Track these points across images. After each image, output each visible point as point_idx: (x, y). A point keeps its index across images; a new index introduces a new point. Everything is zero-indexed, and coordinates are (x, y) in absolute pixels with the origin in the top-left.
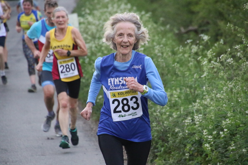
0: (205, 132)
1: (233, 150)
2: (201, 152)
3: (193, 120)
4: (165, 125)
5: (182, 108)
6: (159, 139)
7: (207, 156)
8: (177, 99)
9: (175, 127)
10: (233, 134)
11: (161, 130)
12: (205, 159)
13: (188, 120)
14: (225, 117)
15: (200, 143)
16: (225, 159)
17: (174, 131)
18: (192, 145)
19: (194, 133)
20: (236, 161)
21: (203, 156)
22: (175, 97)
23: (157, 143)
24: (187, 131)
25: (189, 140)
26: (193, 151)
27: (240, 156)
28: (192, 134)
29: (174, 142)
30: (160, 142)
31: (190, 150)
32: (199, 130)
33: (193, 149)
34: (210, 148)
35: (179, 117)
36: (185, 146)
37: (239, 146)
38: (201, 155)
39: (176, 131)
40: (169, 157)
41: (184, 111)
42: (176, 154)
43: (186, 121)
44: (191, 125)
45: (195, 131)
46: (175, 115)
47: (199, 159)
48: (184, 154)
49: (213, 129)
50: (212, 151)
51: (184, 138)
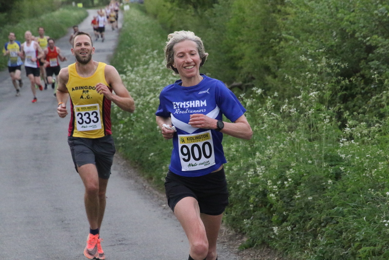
0: (269, 182)
1: (298, 199)
2: (265, 203)
3: (255, 172)
5: (242, 161)
7: (271, 206)
8: (235, 153)
9: (237, 179)
10: (297, 184)
12: (269, 209)
13: (251, 172)
14: (289, 168)
15: (264, 194)
16: (291, 208)
17: (236, 184)
18: (256, 196)
19: (258, 185)
20: (302, 208)
21: (268, 207)
24: (250, 183)
25: (253, 192)
26: (257, 202)
27: (306, 204)
28: (255, 186)
29: (236, 195)
31: (254, 201)
32: (262, 181)
33: (257, 200)
34: (275, 198)
35: (240, 169)
36: (249, 198)
37: (304, 195)
38: (265, 206)
39: (238, 183)
41: (244, 164)
43: (249, 173)
44: (254, 177)
45: (258, 183)
46: (235, 168)
47: (264, 209)
48: (248, 206)
49: (277, 180)
50: (278, 201)
51: (247, 190)
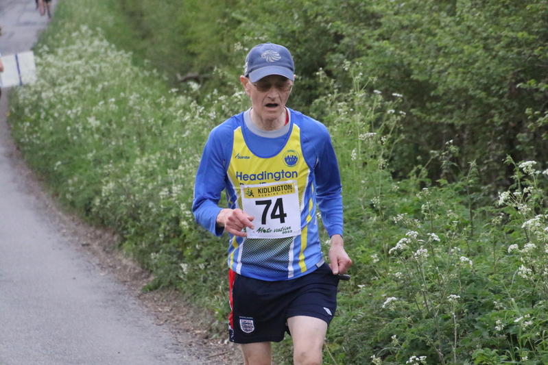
0: (183, 206)
2: (178, 232)
3: (170, 192)
4: (137, 199)
5: (160, 178)
6: (129, 217)
7: (185, 237)
8: (156, 166)
9: (149, 201)
11: (131, 206)
12: (183, 241)
13: (164, 192)
15: (177, 220)
16: (205, 240)
17: (147, 207)
18: (168, 223)
19: (171, 209)
21: (181, 237)
22: (152, 164)
23: (126, 222)
24: (162, 206)
25: (164, 218)
26: (169, 231)
28: (168, 210)
29: (147, 221)
30: (130, 221)
31: (165, 230)
32: (176, 204)
33: (168, 228)
34: (188, 227)
35: (155, 188)
36: (160, 225)
38: (179, 236)
40: (141, 241)
41: (162, 180)
42: (149, 236)
43: (162, 193)
44: (167, 199)
45: (171, 206)
46: (150, 186)
47: (176, 241)
48: (158, 235)
50: (191, 230)
51: (159, 215)
